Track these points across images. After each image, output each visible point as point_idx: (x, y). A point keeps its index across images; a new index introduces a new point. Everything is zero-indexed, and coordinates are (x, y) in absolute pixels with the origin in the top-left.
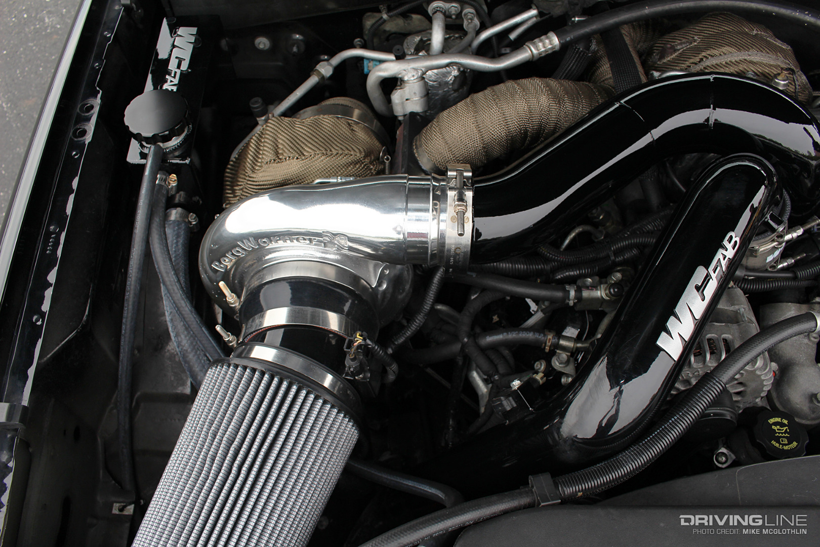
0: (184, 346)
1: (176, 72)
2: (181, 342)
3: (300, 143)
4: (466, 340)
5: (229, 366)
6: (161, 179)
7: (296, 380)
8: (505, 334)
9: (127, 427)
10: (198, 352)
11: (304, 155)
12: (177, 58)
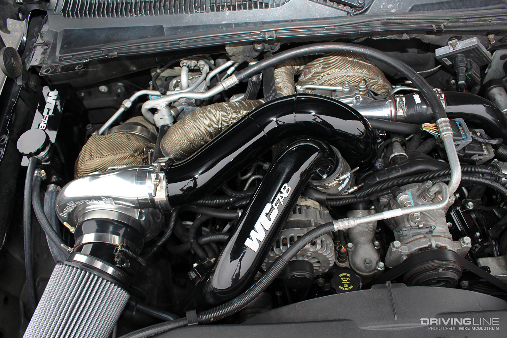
0: (55, 253)
1: (46, 117)
2: (54, 251)
3: (102, 149)
4: (192, 240)
5: (63, 265)
6: (38, 173)
7: (88, 270)
8: (211, 237)
9: (33, 295)
10: (62, 256)
11: (103, 155)
12: (47, 109)
